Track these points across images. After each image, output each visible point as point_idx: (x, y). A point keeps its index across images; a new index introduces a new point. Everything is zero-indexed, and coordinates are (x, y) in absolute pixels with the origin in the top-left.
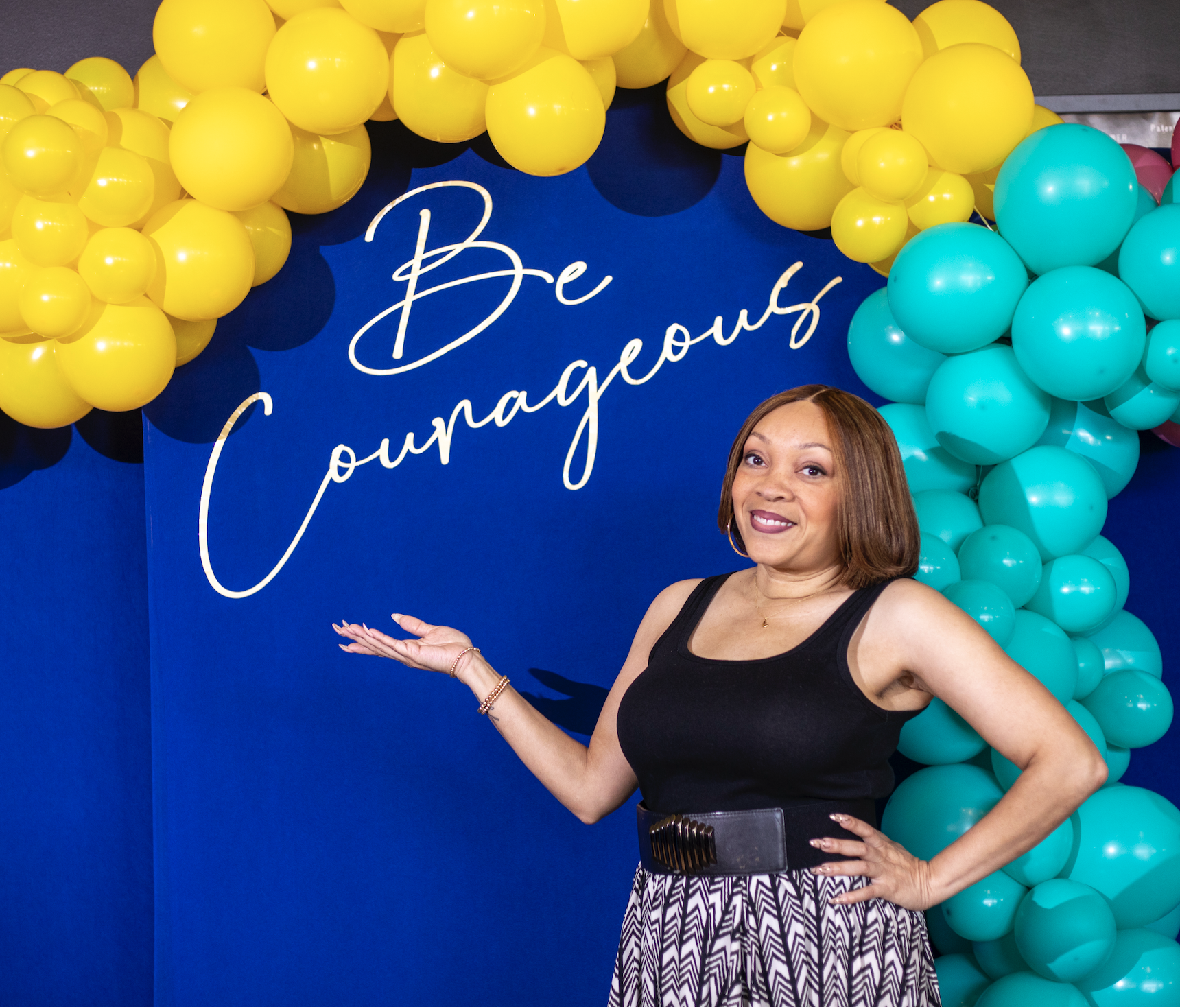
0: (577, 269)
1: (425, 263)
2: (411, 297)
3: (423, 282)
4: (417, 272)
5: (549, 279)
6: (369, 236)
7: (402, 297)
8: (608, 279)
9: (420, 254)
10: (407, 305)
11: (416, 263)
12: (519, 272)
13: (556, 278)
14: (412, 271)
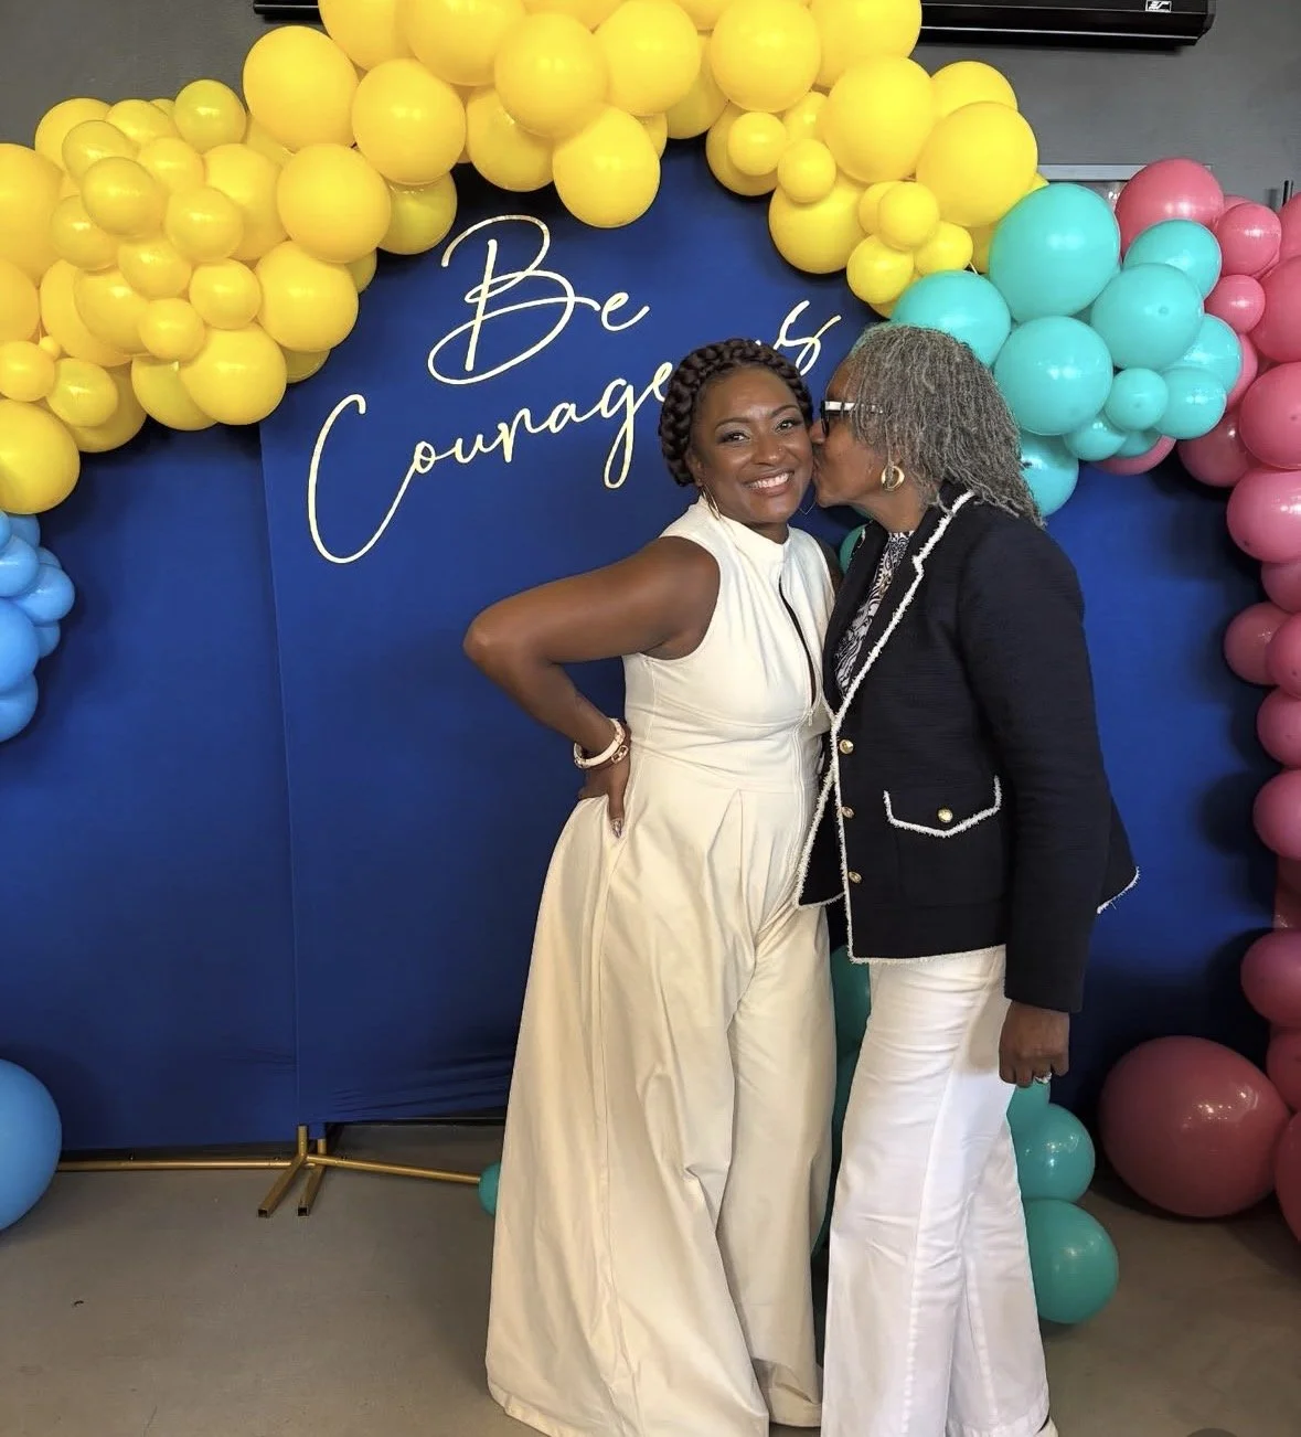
0: (619, 300)
1: (492, 288)
2: (480, 317)
3: (491, 305)
4: (485, 295)
5: (597, 307)
6: (445, 263)
7: (473, 316)
8: (646, 309)
9: (488, 280)
10: (476, 324)
11: (484, 287)
12: (571, 299)
13: (602, 306)
14: (481, 294)
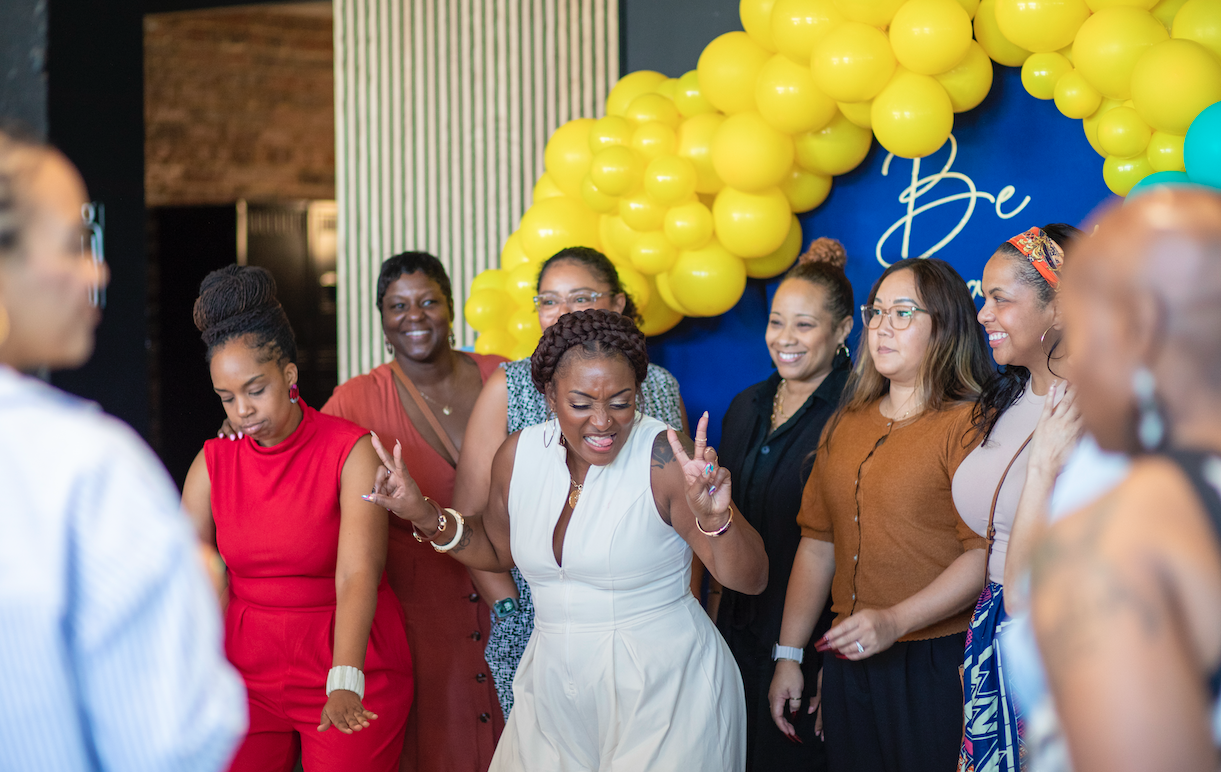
0: (1008, 192)
1: (918, 189)
2: (911, 213)
3: (919, 202)
4: (914, 195)
5: (991, 199)
6: (885, 171)
7: (905, 213)
8: (1028, 199)
9: (915, 183)
10: (908, 219)
11: (912, 189)
12: (974, 194)
13: (996, 197)
14: (909, 196)
